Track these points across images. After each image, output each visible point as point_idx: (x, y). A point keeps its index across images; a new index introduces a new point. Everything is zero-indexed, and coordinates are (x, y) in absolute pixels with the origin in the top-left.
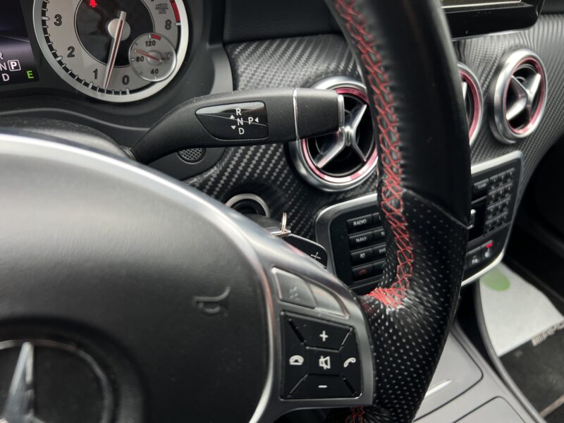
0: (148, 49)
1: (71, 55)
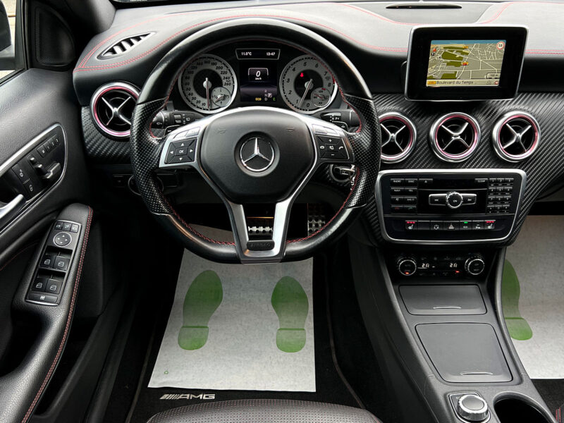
0: (319, 94)
1: (290, 93)
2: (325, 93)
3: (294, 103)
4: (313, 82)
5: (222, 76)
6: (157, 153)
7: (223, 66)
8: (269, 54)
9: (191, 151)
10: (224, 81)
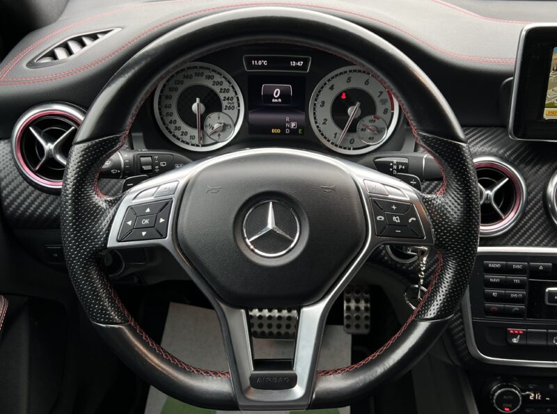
0: (369, 124)
1: (324, 123)
2: (379, 123)
3: (331, 137)
4: (360, 107)
5: (222, 96)
6: (105, 223)
7: (223, 80)
8: (293, 64)
9: (162, 220)
10: (225, 103)
